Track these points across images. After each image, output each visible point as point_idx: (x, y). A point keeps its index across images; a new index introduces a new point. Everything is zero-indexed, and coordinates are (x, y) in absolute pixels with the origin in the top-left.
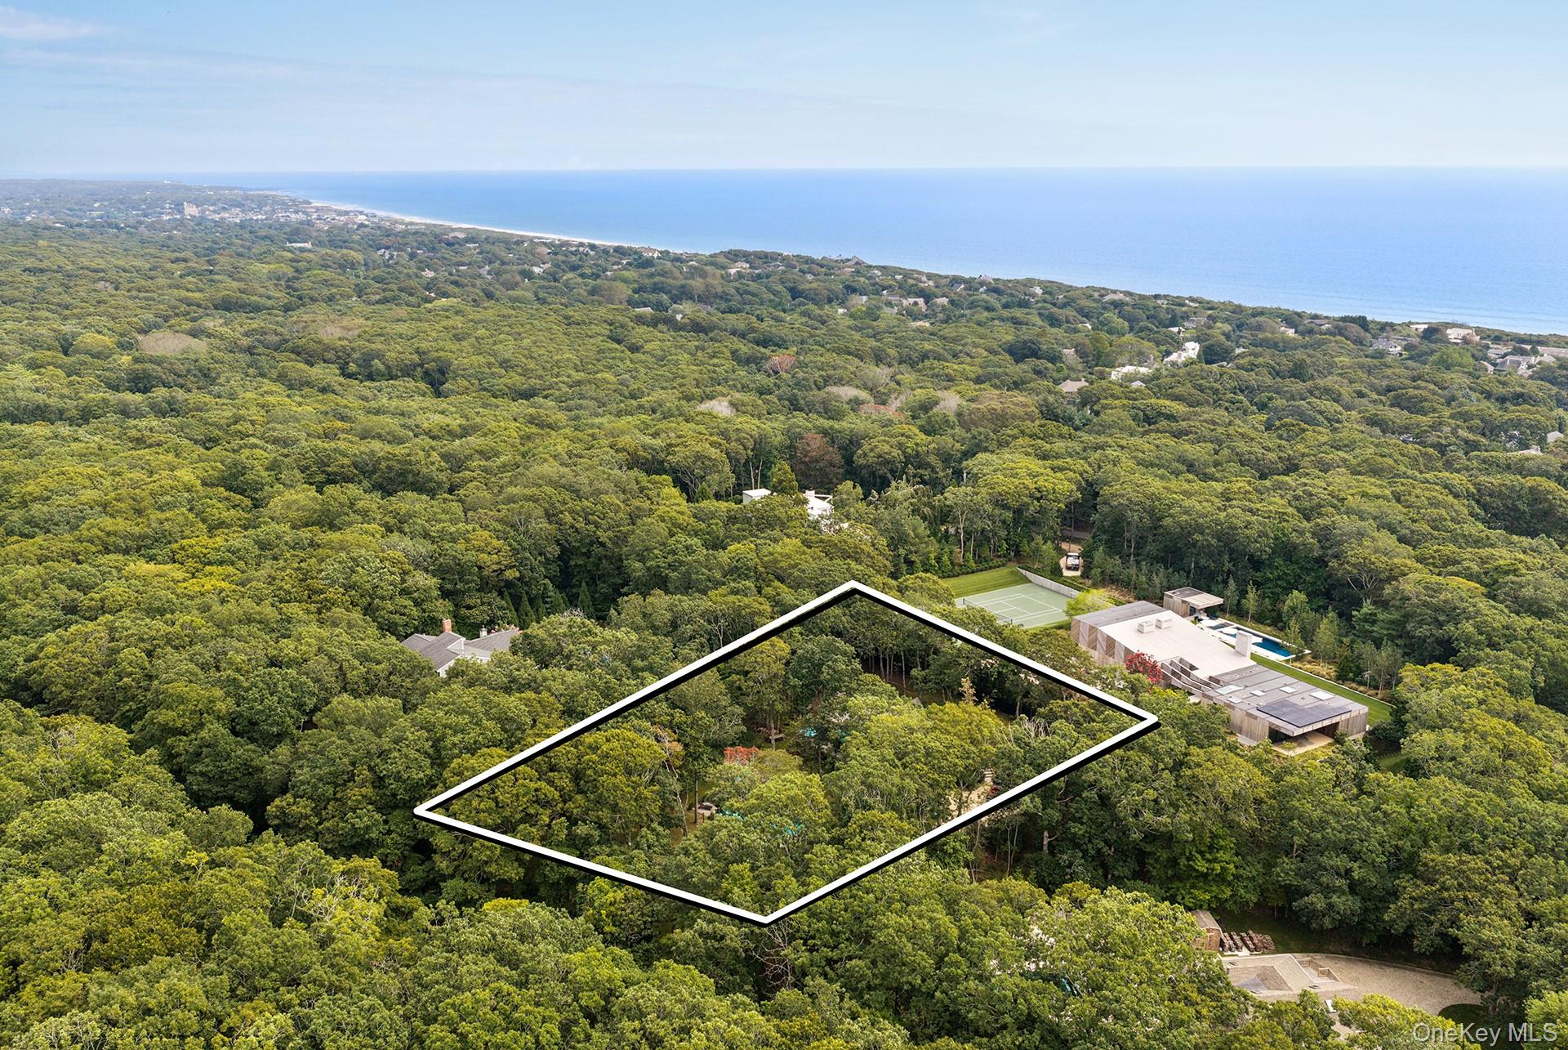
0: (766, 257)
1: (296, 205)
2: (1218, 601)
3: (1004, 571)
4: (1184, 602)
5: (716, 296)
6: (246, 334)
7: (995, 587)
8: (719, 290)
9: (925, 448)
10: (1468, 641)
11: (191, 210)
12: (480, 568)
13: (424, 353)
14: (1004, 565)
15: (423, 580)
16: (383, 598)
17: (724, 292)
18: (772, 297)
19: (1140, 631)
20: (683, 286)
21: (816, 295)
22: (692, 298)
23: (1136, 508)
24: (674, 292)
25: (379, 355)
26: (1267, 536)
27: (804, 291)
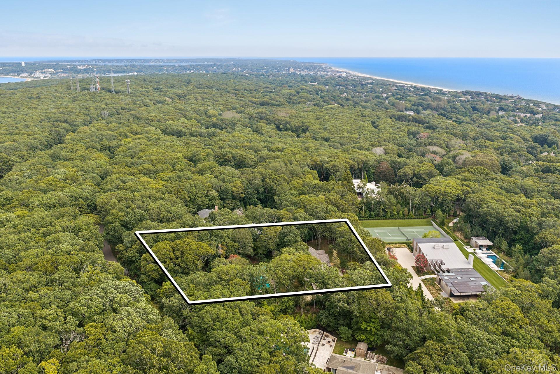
0: (479, 94)
1: (326, 69)
2: (490, 243)
3: (425, 220)
4: (476, 242)
5: (441, 108)
6: (257, 113)
7: (417, 225)
8: (443, 106)
9: (422, 172)
10: (548, 273)
11: (292, 70)
12: (232, 192)
13: (304, 123)
14: (426, 218)
15: (214, 193)
16: (198, 197)
17: (444, 107)
18: (464, 110)
19: (434, 248)
20: (428, 104)
21: (483, 110)
22: (431, 109)
23: (473, 203)
24: (425, 106)
25: (289, 123)
26: (517, 221)
27: (478, 108)
